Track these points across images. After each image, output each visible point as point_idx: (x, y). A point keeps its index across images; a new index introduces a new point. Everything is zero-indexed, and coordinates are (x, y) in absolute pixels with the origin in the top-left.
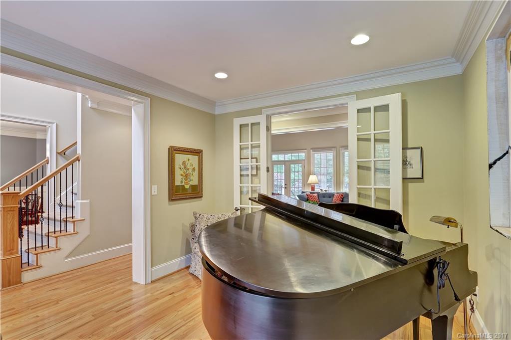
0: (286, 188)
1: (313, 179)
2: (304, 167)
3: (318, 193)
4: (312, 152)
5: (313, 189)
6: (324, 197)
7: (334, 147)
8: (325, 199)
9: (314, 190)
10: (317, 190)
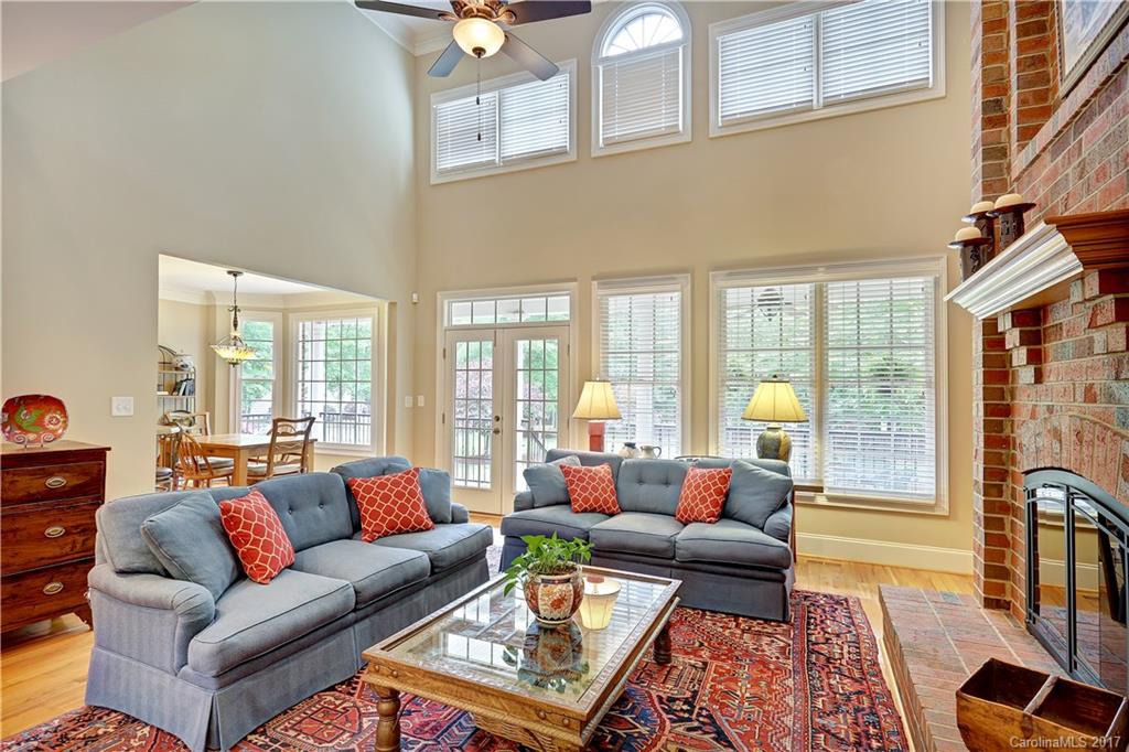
0: (496, 432)
1: (594, 397)
2: (564, 351)
3: (615, 462)
4: (597, 291)
5: (597, 441)
6: (641, 481)
7: (683, 271)
8: (644, 488)
9: (600, 449)
10: (613, 447)
